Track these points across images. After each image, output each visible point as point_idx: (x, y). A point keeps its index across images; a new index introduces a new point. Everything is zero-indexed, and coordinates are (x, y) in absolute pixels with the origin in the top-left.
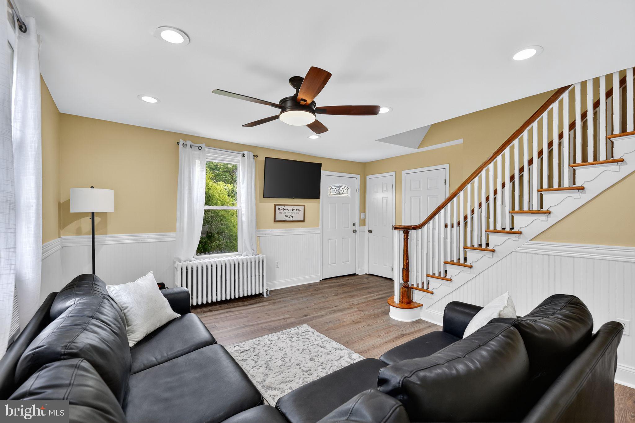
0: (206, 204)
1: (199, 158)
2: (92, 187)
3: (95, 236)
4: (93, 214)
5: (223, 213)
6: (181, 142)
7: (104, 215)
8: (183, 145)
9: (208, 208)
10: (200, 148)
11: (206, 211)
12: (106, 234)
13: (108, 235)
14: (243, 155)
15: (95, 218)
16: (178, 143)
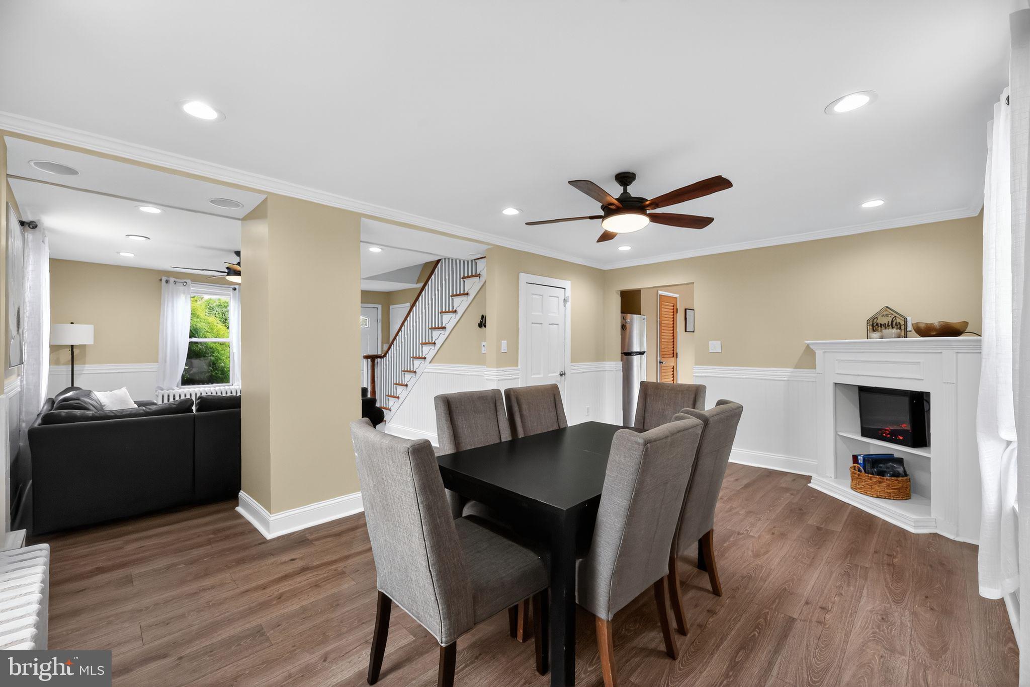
0: (190, 337)
1: (184, 293)
2: (72, 323)
3: (74, 366)
4: (72, 347)
5: (212, 345)
6: (164, 279)
7: (83, 347)
8: (167, 282)
9: (194, 340)
10: (185, 284)
11: (190, 343)
12: (84, 363)
13: (86, 365)
14: (235, 289)
15: (74, 350)
16: (161, 280)
